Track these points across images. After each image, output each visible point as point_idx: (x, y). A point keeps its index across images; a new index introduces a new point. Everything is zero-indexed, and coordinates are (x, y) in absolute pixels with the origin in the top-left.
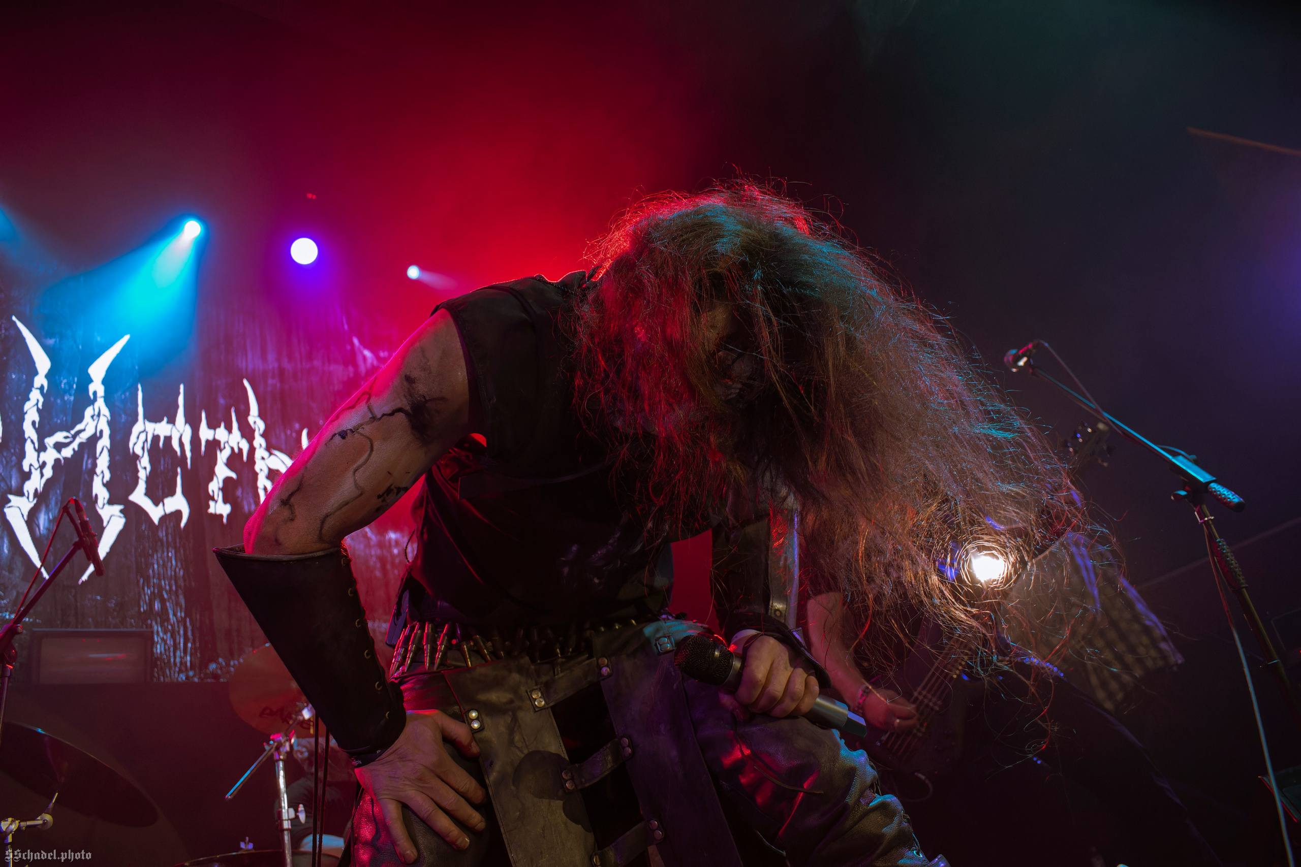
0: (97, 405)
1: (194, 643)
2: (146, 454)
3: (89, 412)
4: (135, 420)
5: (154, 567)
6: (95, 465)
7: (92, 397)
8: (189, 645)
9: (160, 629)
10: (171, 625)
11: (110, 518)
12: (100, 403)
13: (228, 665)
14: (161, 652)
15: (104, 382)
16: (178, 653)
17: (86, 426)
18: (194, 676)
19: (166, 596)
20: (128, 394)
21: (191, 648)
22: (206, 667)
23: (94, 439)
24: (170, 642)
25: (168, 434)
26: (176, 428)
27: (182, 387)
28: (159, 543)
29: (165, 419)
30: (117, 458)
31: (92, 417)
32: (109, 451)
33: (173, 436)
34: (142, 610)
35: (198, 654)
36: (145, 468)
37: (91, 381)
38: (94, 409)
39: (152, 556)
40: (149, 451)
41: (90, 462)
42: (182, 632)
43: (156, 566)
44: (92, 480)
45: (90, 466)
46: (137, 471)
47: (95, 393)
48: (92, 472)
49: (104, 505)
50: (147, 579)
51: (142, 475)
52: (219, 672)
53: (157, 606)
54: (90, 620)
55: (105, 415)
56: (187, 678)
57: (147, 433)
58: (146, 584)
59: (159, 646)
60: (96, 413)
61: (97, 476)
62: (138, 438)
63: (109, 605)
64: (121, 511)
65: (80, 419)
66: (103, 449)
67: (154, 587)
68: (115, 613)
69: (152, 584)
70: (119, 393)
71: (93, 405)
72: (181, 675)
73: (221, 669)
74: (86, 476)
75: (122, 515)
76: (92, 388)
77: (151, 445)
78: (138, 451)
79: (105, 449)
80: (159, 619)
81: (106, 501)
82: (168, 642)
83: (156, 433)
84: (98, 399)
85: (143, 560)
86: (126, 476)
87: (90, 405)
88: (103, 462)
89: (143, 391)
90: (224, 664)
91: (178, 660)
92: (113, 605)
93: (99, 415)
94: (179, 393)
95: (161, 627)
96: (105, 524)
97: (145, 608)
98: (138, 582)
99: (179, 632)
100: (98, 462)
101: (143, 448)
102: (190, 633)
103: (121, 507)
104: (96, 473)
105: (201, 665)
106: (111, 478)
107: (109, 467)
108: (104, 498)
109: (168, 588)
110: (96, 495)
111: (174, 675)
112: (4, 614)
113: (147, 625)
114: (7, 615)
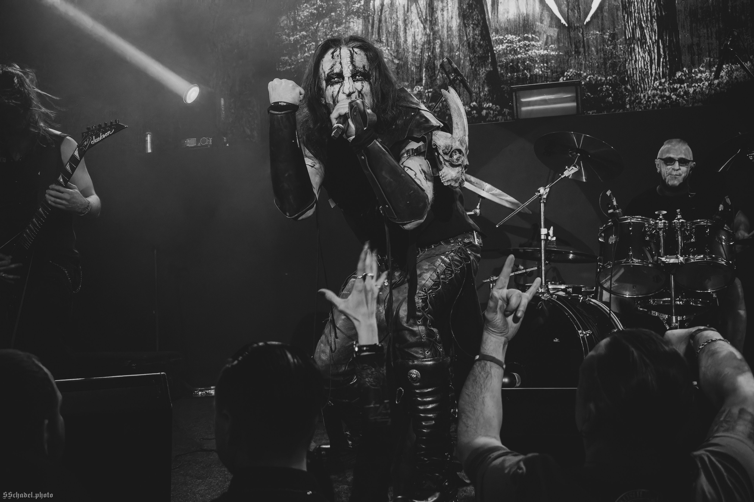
1: (665, 57)
8: (662, 60)
9: (640, 50)
10: (648, 46)
13: (690, 72)
14: (641, 66)
16: (654, 66)
18: (664, 83)
19: (644, 25)
21: (663, 62)
22: (675, 75)
24: (648, 58)
34: (627, 37)
35: (668, 67)
42: (656, 51)
50: (630, 14)
52: (684, 78)
53: (638, 33)
54: (593, 49)
56: (661, 84)
58: (629, 18)
59: (640, 63)
63: (605, 36)
67: (635, 19)
68: (609, 42)
69: (634, 17)
72: (656, 82)
73: (685, 75)
80: (639, 43)
82: (647, 59)
90: (687, 72)
91: (654, 71)
92: (607, 36)
95: (641, 48)
97: (629, 36)
98: (624, 17)
99: (654, 51)
102: (662, 52)
105: (670, 75)
109: (645, 18)
111: (651, 82)
112: (540, 52)
113: (631, 48)
114: (543, 52)
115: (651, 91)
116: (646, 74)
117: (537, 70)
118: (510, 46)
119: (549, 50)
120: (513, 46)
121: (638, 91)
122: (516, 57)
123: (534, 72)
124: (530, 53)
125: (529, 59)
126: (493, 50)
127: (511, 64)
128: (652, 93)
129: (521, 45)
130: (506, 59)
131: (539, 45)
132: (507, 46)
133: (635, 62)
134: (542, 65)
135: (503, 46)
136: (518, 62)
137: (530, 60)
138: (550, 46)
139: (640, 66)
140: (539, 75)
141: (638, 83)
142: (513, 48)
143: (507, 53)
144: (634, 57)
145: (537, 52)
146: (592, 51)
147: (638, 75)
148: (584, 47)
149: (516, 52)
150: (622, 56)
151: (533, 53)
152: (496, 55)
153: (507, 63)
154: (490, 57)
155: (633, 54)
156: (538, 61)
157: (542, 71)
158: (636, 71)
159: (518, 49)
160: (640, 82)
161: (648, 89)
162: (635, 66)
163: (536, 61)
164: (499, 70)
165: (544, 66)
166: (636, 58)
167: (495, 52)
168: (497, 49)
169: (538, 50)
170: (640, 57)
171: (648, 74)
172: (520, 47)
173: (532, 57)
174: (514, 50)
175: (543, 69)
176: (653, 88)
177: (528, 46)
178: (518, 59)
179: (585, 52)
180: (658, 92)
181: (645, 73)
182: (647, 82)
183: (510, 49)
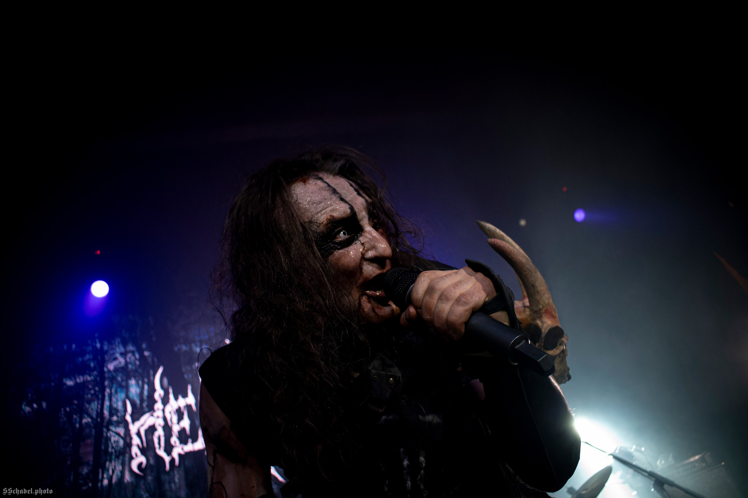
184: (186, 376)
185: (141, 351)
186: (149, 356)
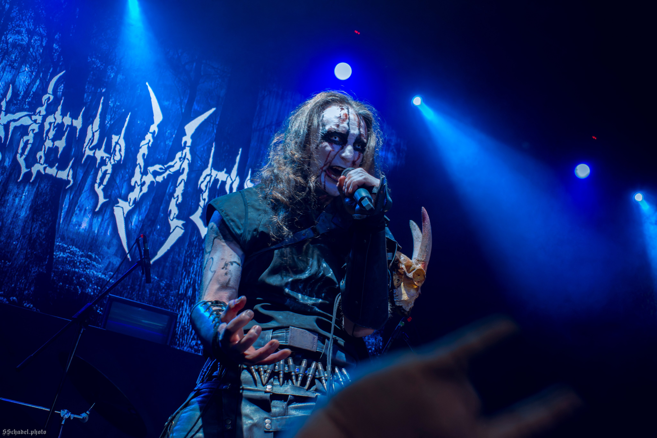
0: (184, 151)
2: (207, 191)
3: (179, 155)
4: (206, 167)
5: (194, 267)
6: (174, 191)
7: (183, 145)
9: (188, 308)
11: (175, 228)
12: (187, 150)
15: (193, 137)
17: (175, 164)
18: (200, 345)
19: (197, 287)
20: (206, 148)
23: (179, 173)
25: (225, 180)
26: (230, 177)
27: (241, 150)
28: (201, 252)
29: (225, 170)
30: (189, 189)
31: (180, 158)
32: (186, 183)
33: (227, 182)
34: (180, 293)
36: (204, 200)
37: (185, 134)
38: (182, 154)
39: (195, 259)
40: (209, 189)
41: (171, 188)
43: (195, 266)
44: (170, 201)
45: (171, 191)
46: (200, 201)
47: (186, 143)
48: (171, 195)
49: (174, 218)
50: (188, 273)
51: (202, 203)
53: (190, 293)
54: (148, 291)
55: (188, 159)
56: (197, 344)
57: (212, 176)
58: (187, 276)
59: (184, 319)
60: (183, 157)
61: (174, 198)
62: (205, 178)
63: (161, 284)
64: (183, 225)
65: (173, 159)
66: (181, 181)
67: (191, 279)
68: (164, 291)
69: (190, 277)
70: (200, 147)
71: (183, 151)
72: (193, 342)
74: (167, 197)
75: (183, 228)
76: (184, 139)
77: (212, 185)
78: (203, 187)
79: (183, 181)
80: (189, 301)
81: (175, 216)
83: (217, 178)
84: (187, 148)
85: (189, 260)
86: (192, 202)
87: (180, 151)
88: (179, 190)
89: (215, 148)
92: (163, 284)
93: (184, 158)
94: (238, 154)
95: (189, 307)
96: (171, 231)
97: (182, 292)
98: (182, 273)
100: (177, 189)
101: (206, 186)
103: (184, 222)
104: (174, 197)
106: (182, 201)
107: (183, 194)
108: (175, 214)
109: (199, 282)
110: (171, 211)
111: (189, 340)
112: (98, 274)
113: (180, 303)
114: (100, 275)
115: (187, 348)
116: (187, 331)
117: (90, 290)
118: (71, 258)
119: (107, 276)
120: (74, 258)
121: (176, 344)
122: (73, 269)
123: (86, 290)
124: (88, 271)
125: (85, 276)
126: (53, 255)
127: (66, 274)
128: (188, 349)
129: (82, 261)
130: (63, 268)
131: (99, 268)
132: (68, 256)
133: (181, 316)
134: (96, 287)
135: (64, 254)
136: (74, 276)
137: (86, 278)
138: (109, 273)
139: (183, 322)
140: (91, 295)
141: (178, 337)
142: (73, 260)
143: (66, 262)
144: (181, 312)
145: (95, 273)
146: (146, 292)
147: (179, 330)
148: (140, 286)
149: (75, 266)
150: (171, 306)
151: (91, 273)
152: (54, 260)
153: (63, 272)
154: (47, 260)
155: (181, 309)
156: (93, 282)
157: (94, 293)
158: (179, 325)
159: (78, 264)
160: (179, 336)
161: (185, 345)
162: (180, 320)
163: (91, 281)
164: (52, 275)
165: (97, 289)
166: (182, 313)
167: (54, 257)
168: (57, 255)
169: (97, 272)
170: (186, 314)
171: (189, 331)
172: (80, 262)
173: (89, 275)
174: (74, 262)
175: (96, 291)
176: (189, 345)
177: (89, 264)
178: (75, 272)
179: (139, 291)
180: (193, 351)
181: (186, 329)
182: (186, 338)
183: (70, 260)
184: (85, 95)
185: (51, 41)
186: (56, 50)
